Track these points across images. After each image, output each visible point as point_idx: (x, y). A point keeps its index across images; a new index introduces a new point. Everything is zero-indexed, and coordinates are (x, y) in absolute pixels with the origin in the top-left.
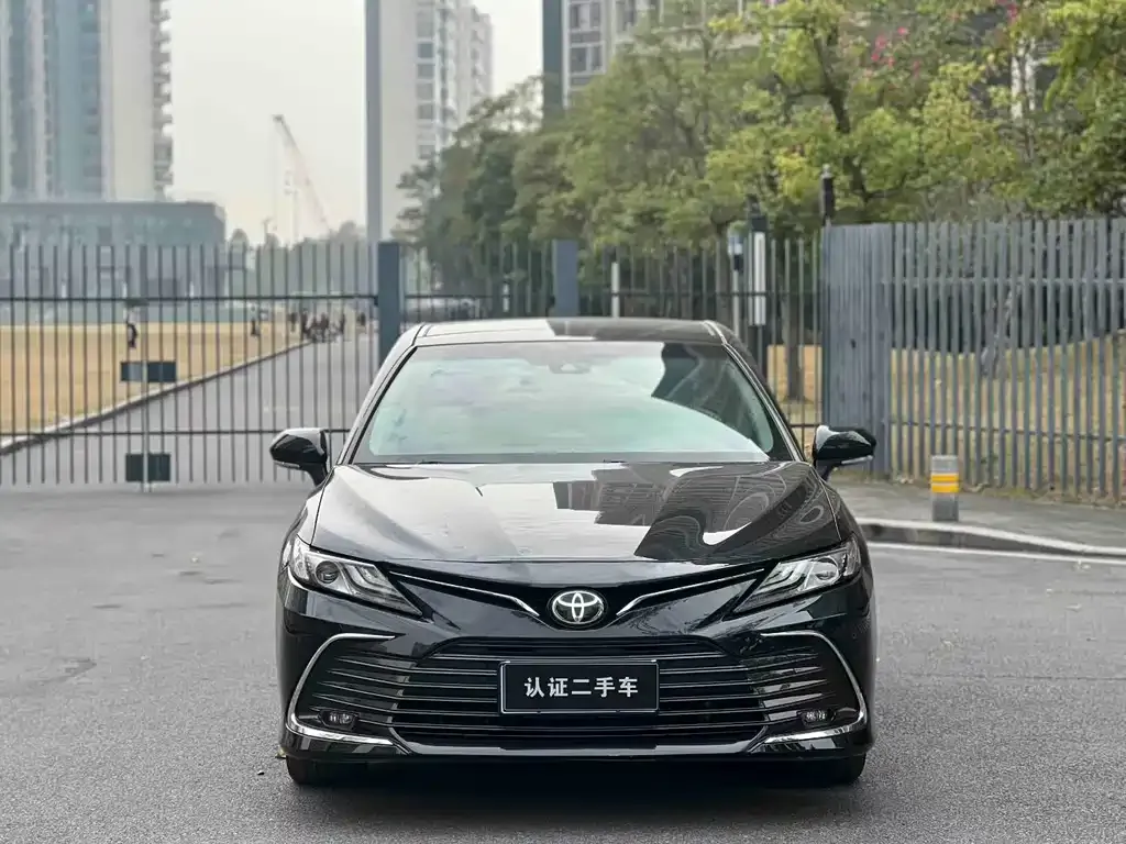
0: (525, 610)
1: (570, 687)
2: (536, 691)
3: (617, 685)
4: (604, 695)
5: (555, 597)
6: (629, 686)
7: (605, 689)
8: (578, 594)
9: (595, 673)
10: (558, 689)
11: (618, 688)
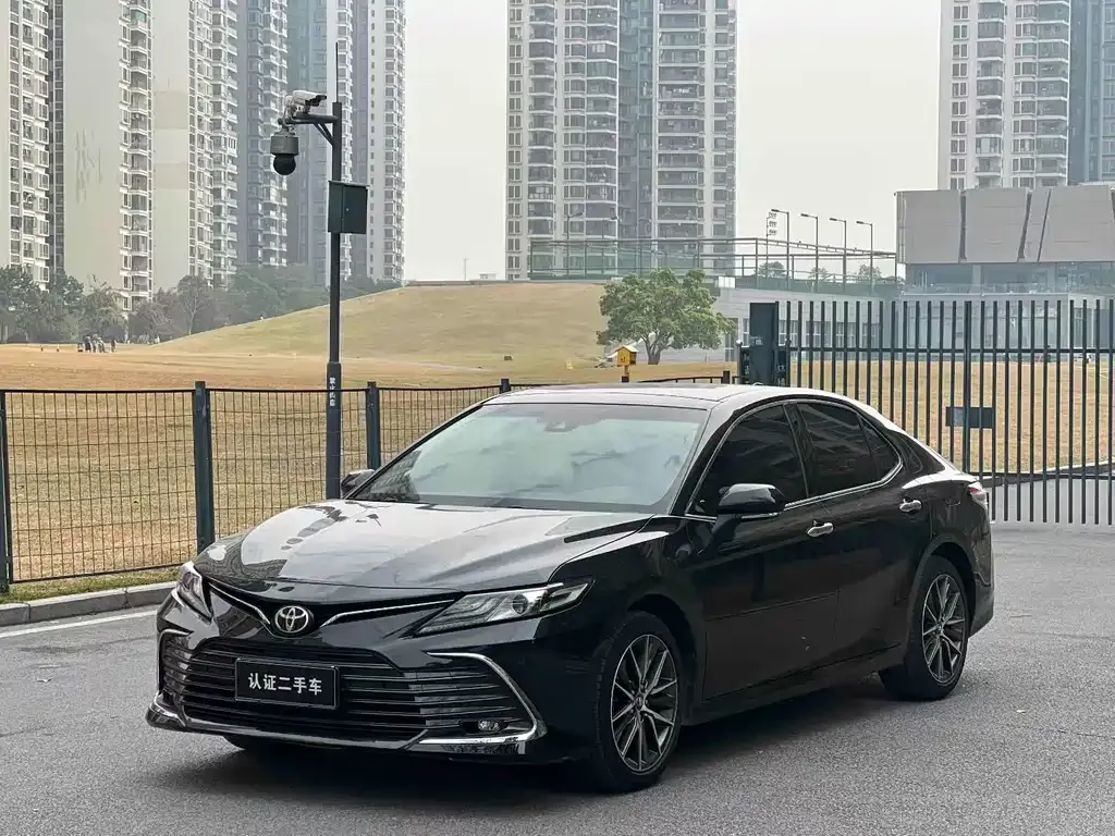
0: (261, 619)
1: (278, 683)
2: (254, 684)
3: (308, 684)
4: (300, 692)
5: (279, 609)
6: (316, 686)
7: (300, 687)
8: (293, 609)
9: (294, 673)
10: (269, 685)
11: (309, 687)
